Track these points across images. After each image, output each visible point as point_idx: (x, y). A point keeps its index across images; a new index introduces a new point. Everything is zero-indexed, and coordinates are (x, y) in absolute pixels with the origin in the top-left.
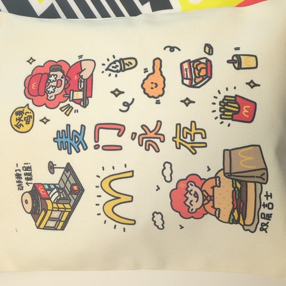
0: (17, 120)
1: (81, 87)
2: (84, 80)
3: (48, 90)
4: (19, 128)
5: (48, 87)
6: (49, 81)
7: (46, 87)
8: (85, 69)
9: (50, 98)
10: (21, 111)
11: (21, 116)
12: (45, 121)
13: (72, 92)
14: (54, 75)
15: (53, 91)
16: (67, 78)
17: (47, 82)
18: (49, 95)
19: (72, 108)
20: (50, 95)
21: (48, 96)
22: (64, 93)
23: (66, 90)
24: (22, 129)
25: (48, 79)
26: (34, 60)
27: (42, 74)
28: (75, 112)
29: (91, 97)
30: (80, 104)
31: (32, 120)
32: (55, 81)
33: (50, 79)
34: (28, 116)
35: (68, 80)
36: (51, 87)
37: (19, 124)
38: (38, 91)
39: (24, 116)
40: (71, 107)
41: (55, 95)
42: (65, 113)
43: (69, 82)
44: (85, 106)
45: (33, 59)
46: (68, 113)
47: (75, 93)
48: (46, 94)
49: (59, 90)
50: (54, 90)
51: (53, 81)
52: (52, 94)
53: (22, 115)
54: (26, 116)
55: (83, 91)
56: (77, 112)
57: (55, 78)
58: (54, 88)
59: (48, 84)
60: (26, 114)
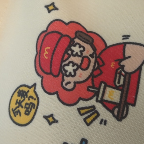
0: (17, 102)
1: (119, 83)
2: (126, 73)
3: (66, 68)
4: (15, 116)
5: (67, 62)
6: (70, 52)
7: (63, 61)
8: (130, 57)
9: (66, 84)
10: (25, 91)
11: (23, 99)
12: (51, 119)
13: (103, 85)
14: (80, 46)
15: (73, 74)
16: (98, 59)
17: (66, 52)
18: (65, 78)
19: (98, 115)
20: (67, 79)
21: (63, 80)
22: (89, 83)
23: (94, 79)
24: (17, 119)
25: (69, 48)
26: (56, 9)
27: (62, 36)
28: (101, 123)
29: (134, 105)
30: (112, 112)
31: (33, 111)
32: (79, 56)
33: (73, 48)
34: (31, 103)
35: (101, 63)
36: (71, 65)
37: (17, 110)
38: (51, 66)
39: (26, 101)
40: (97, 112)
41: (75, 83)
42: (85, 120)
43: (101, 68)
44: (120, 117)
45: (54, 6)
46: (89, 120)
47: (109, 90)
48: (61, 75)
49: (82, 75)
50: (75, 71)
51: (77, 55)
52: (70, 79)
53: (25, 98)
54: (29, 102)
55: (122, 91)
56: (105, 124)
57: (81, 52)
58: (75, 67)
59: (66, 56)
60: (29, 100)
